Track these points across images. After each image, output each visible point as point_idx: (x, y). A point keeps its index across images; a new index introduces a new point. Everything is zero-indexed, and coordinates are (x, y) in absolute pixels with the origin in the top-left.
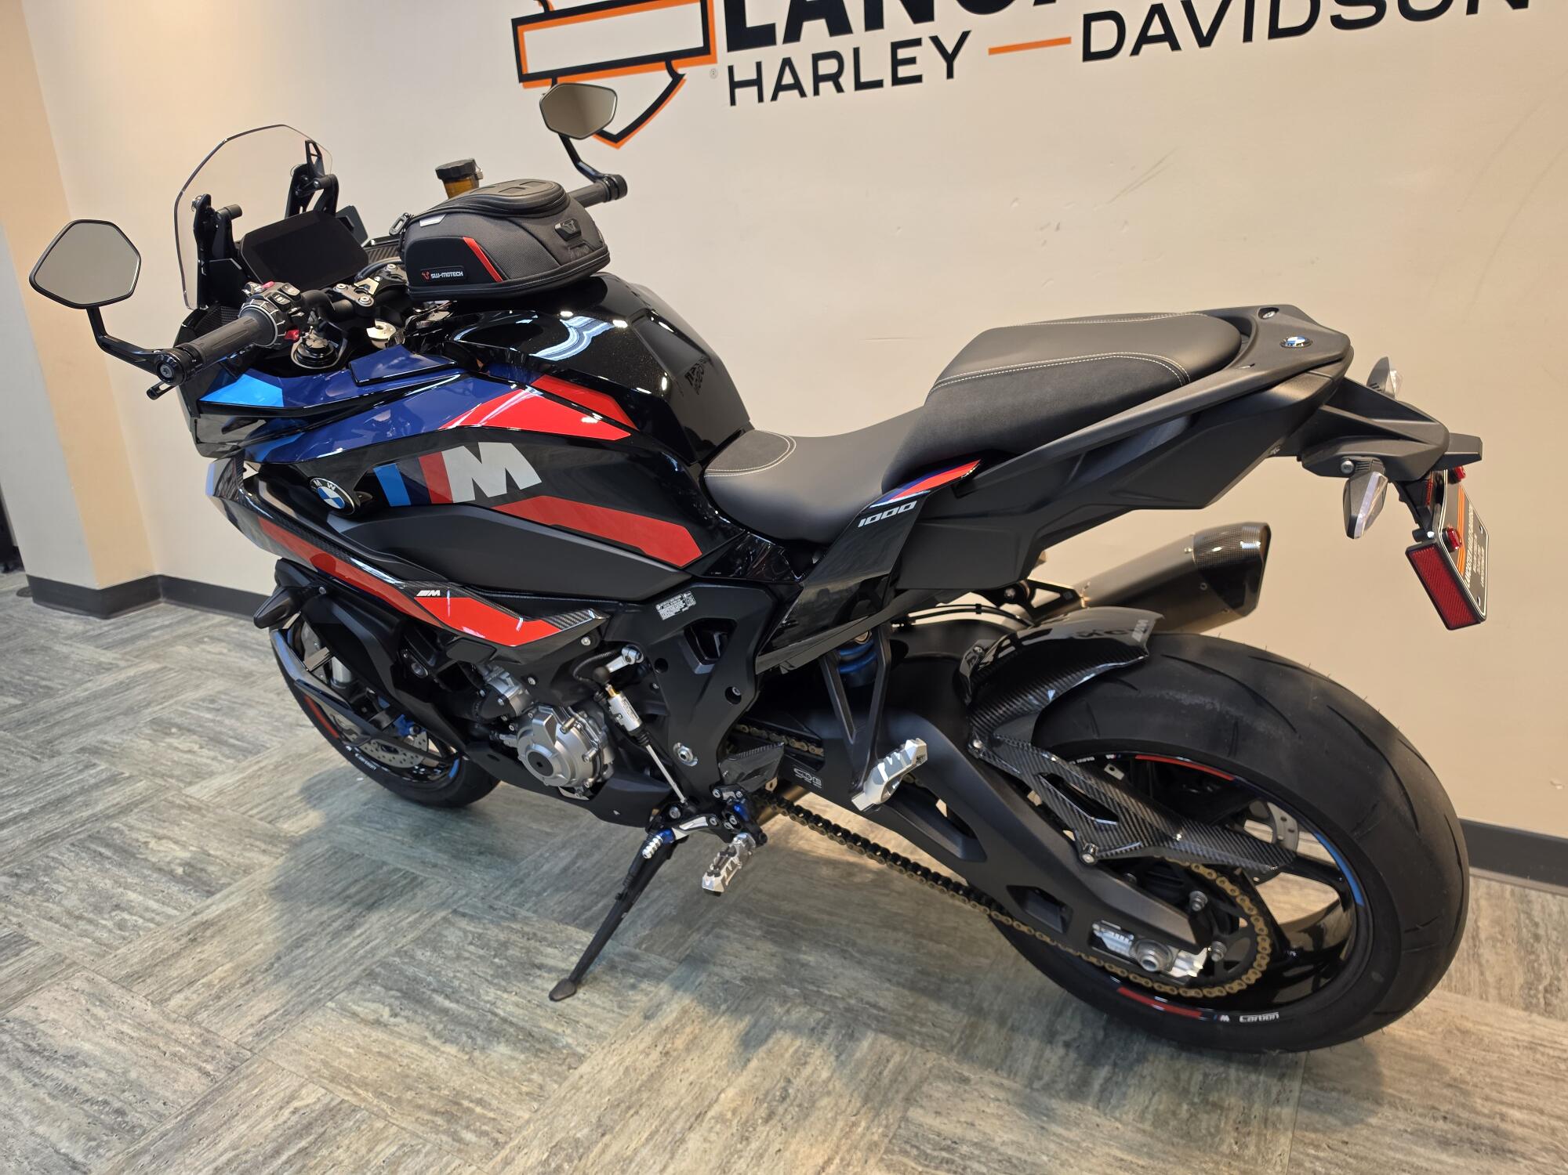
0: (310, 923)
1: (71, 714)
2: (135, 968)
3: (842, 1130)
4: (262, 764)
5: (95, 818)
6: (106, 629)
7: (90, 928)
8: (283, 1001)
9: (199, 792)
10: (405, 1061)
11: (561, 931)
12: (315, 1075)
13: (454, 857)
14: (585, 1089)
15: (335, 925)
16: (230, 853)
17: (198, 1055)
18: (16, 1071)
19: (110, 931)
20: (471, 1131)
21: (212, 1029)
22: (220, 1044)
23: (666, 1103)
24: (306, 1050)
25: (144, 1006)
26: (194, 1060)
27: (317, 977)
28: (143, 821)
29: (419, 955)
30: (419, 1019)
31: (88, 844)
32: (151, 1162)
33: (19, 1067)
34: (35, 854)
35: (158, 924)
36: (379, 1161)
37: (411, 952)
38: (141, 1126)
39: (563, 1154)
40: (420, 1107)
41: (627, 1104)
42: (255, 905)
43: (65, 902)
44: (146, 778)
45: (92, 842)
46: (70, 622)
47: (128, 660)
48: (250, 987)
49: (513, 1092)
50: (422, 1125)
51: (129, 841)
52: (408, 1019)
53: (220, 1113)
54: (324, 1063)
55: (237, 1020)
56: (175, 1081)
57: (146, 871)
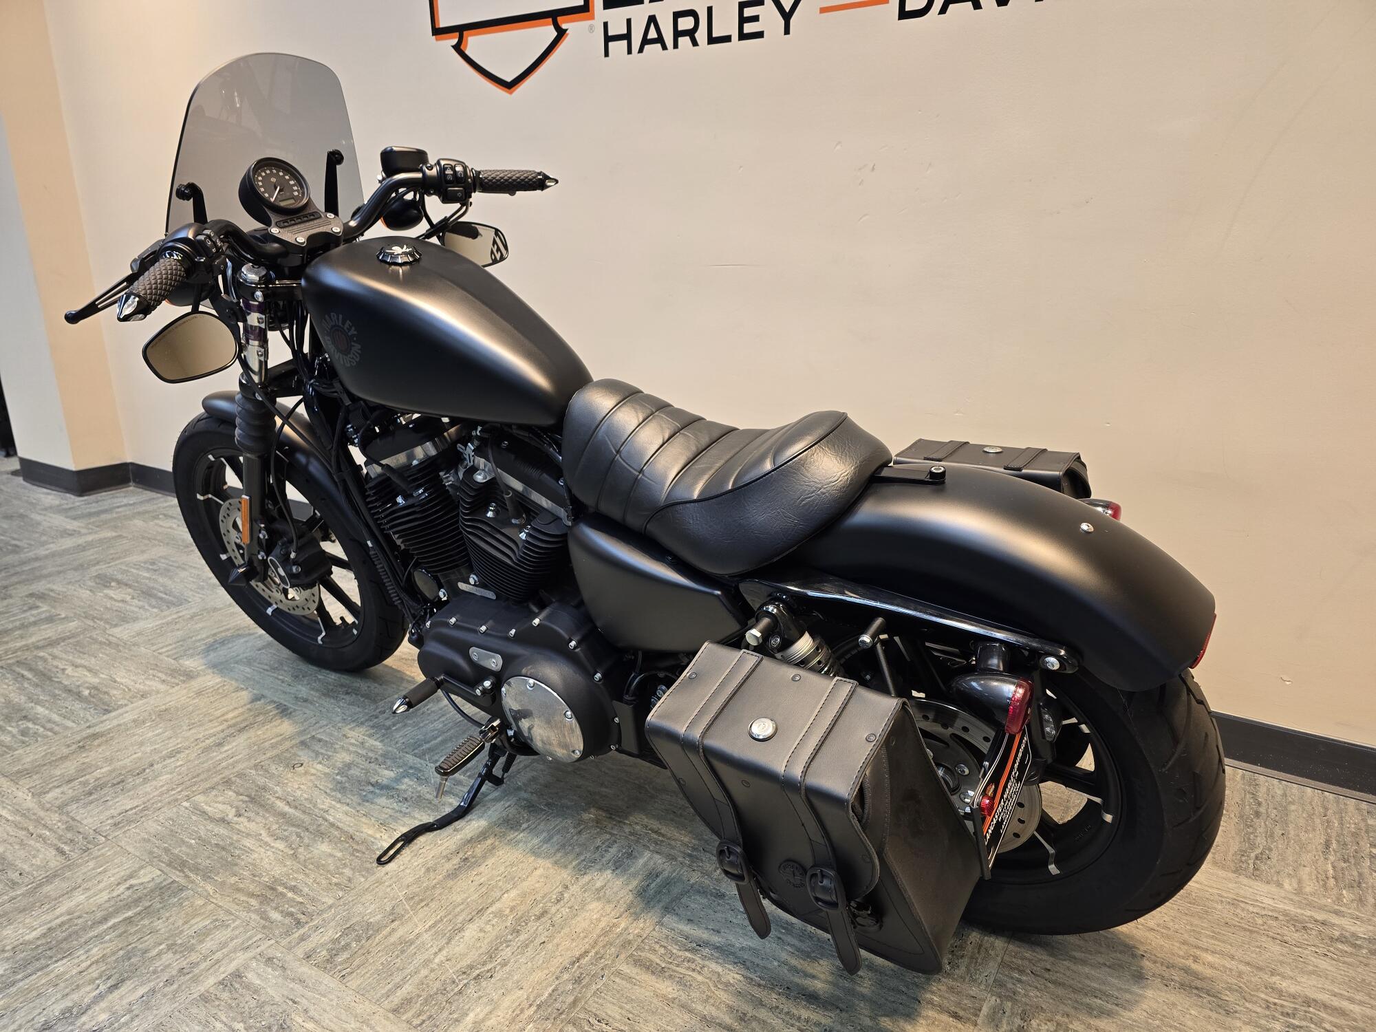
0: (187, 739)
1: (29, 567)
2: (26, 766)
3: (603, 929)
4: (180, 614)
5: (27, 648)
6: (78, 504)
8: (145, 799)
9: (122, 632)
10: (237, 852)
11: (400, 758)
12: (155, 860)
13: (324, 695)
14: (387, 884)
15: (207, 741)
16: (133, 680)
17: (60, 838)
19: (13, 736)
20: (278, 911)
21: (78, 818)
22: (81, 830)
23: (454, 898)
24: (154, 839)
25: (25, 797)
26: (56, 842)
27: (181, 781)
28: (66, 652)
29: (273, 769)
30: (259, 819)
31: (14, 667)
35: (55, 733)
36: (191, 932)
37: (267, 767)
39: (353, 935)
40: (239, 890)
41: (420, 899)
42: (144, 722)
44: (78, 619)
45: (18, 666)
46: (47, 497)
47: (89, 529)
48: (120, 786)
49: (324, 882)
50: (238, 905)
51: (49, 667)
52: (249, 819)
53: (65, 885)
54: (167, 850)
55: (102, 812)
56: (34, 857)
57: (57, 692)
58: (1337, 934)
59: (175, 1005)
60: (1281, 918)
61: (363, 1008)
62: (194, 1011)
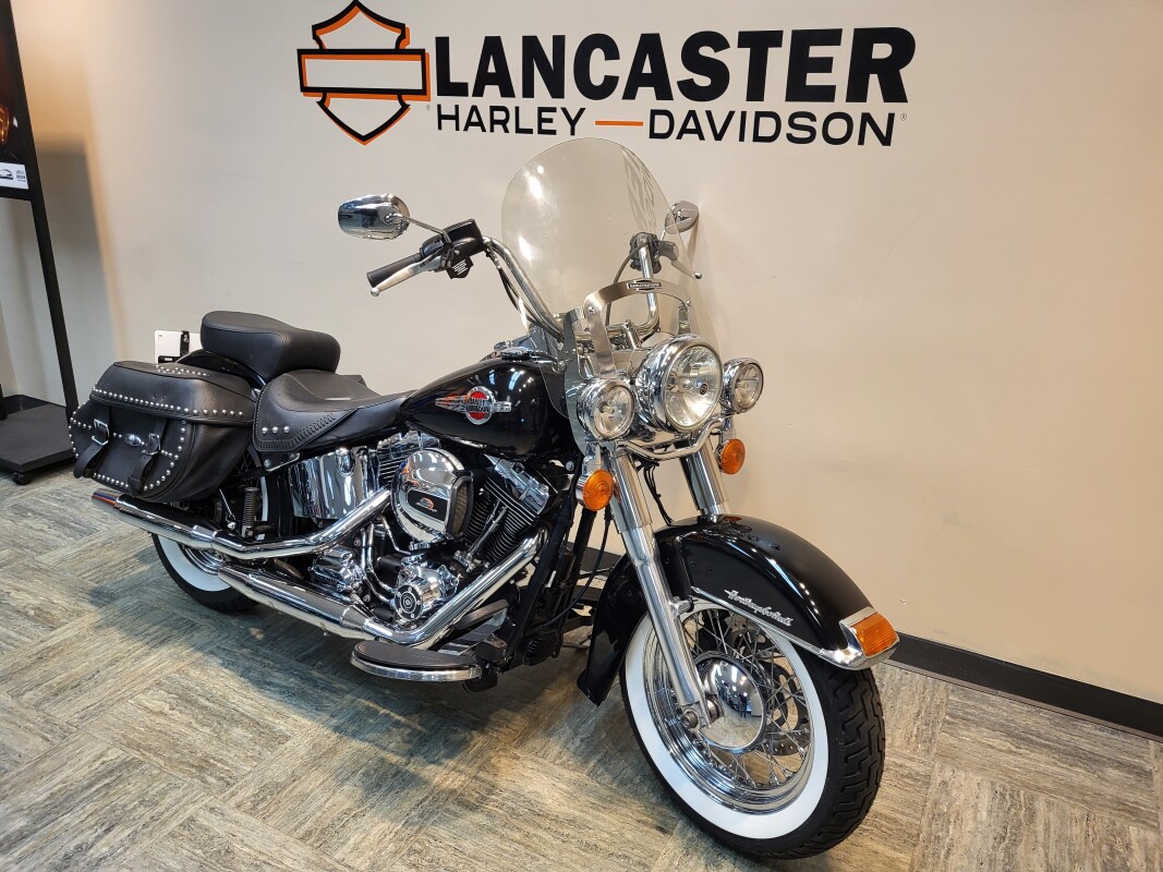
0: (121, 650)
4: (93, 542)
8: (99, 698)
9: (47, 559)
10: (176, 736)
11: (286, 663)
12: (118, 743)
14: (287, 756)
15: (138, 652)
16: (68, 602)
17: (42, 729)
20: (213, 777)
21: (52, 714)
22: (56, 723)
24: (113, 728)
25: (6, 698)
26: (39, 732)
27: (123, 684)
28: (6, 578)
29: (192, 672)
30: (188, 712)
35: (16, 647)
36: (154, 792)
37: (187, 671)
40: (182, 763)
41: (311, 765)
42: (84, 637)
44: (9, 548)
48: (78, 689)
49: (242, 756)
50: (183, 773)
52: (181, 712)
53: (56, 762)
54: (124, 736)
55: (68, 709)
56: (26, 743)
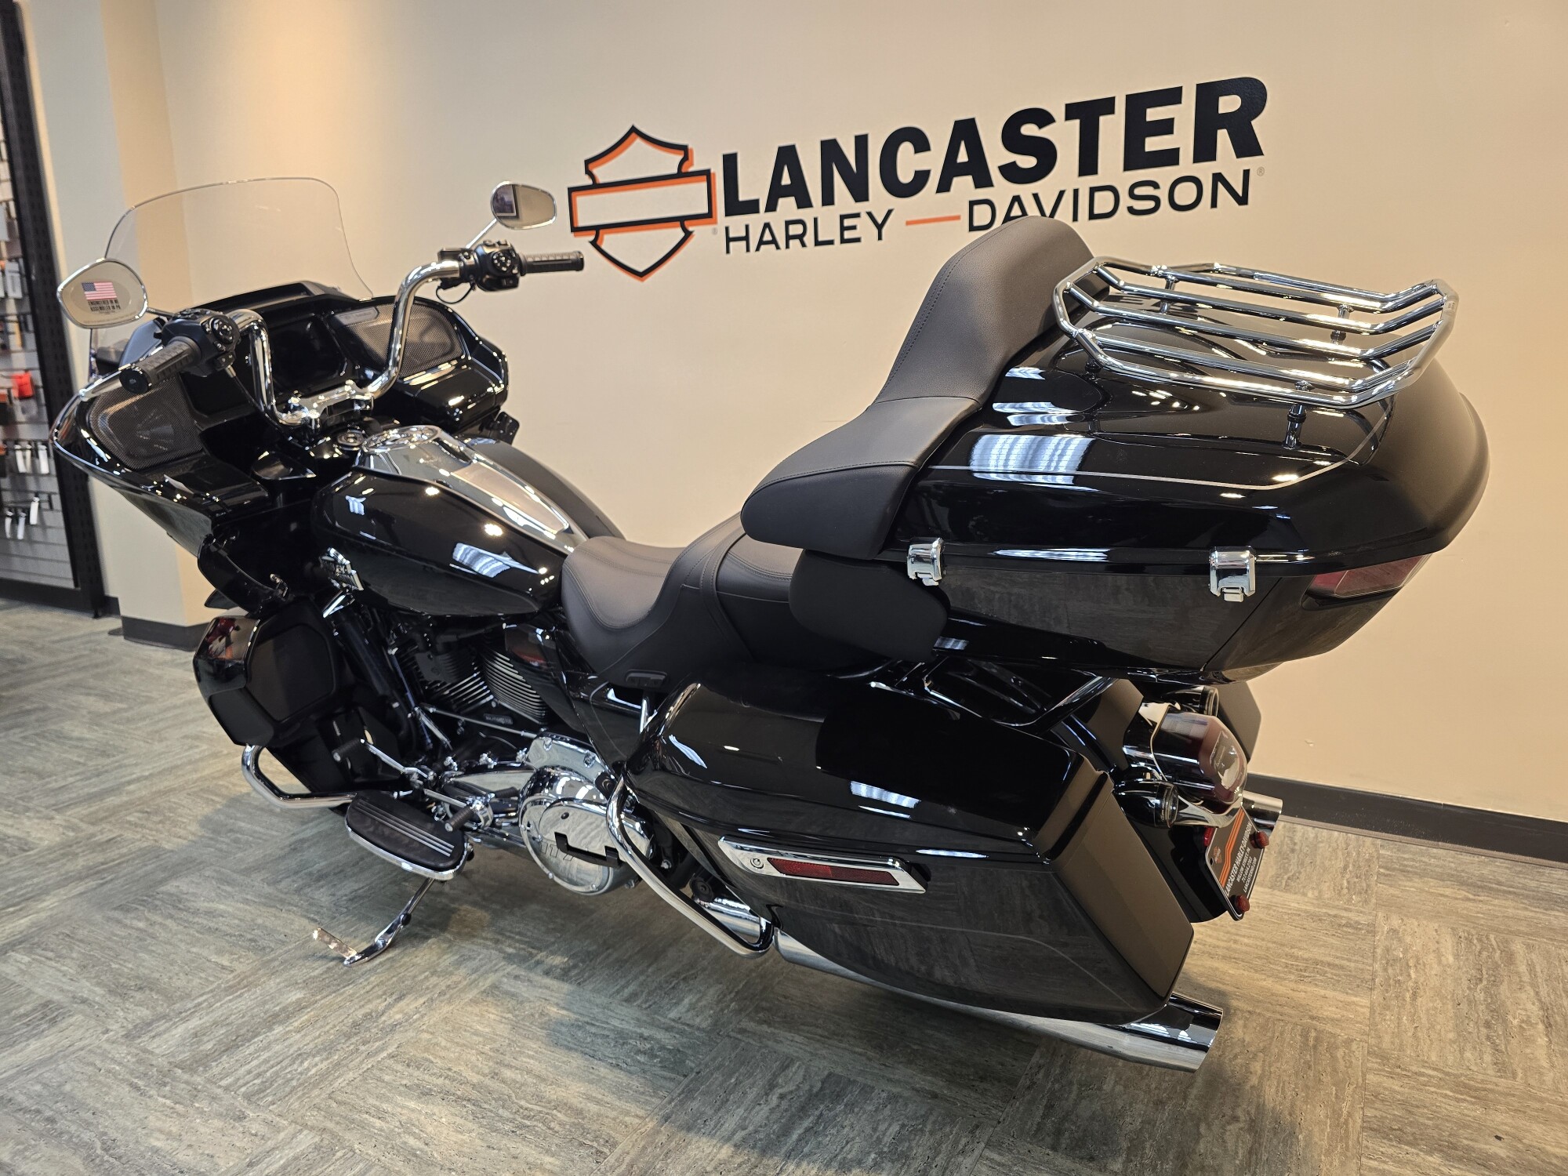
5: (204, 779)
7: (213, 842)
8: (368, 882)
18: (169, 920)
19: (228, 844)
26: (305, 913)
31: (201, 794)
32: (279, 966)
33: (171, 917)
34: (159, 801)
35: (265, 840)
36: (447, 963)
38: (269, 947)
39: (579, 959)
43: (189, 828)
46: (159, 653)
57: (250, 810)
58: (1344, 922)
59: (451, 1008)
60: (1303, 914)
61: (601, 1000)
62: (469, 1009)
